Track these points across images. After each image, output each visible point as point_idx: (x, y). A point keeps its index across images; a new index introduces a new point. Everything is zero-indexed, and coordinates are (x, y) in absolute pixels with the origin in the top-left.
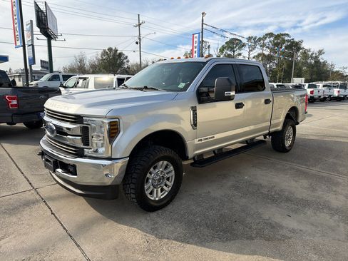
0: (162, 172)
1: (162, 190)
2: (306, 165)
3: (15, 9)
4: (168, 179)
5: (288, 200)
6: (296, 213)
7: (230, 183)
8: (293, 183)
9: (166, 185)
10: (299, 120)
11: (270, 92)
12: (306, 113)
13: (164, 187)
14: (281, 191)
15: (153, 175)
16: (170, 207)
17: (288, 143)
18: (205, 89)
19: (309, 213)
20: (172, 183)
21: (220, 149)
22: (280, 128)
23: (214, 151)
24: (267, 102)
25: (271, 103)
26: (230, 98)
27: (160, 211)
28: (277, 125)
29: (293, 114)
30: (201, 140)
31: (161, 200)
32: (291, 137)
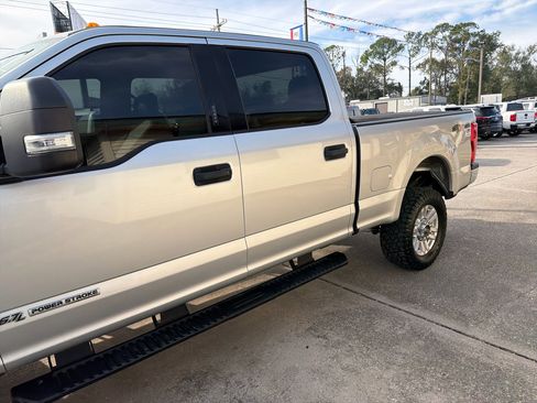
11: (347, 126)
12: (474, 166)
22: (392, 215)
24: (334, 153)
25: (351, 155)
30: (18, 317)
32: (435, 228)
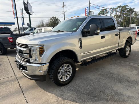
0: (66, 68)
1: (66, 77)
2: (136, 63)
3: (13, 3)
4: (69, 72)
5: (127, 81)
6: (131, 87)
7: (99, 73)
8: (130, 72)
9: (68, 74)
10: (133, 43)
11: (118, 30)
12: (136, 39)
13: (67, 75)
14: (124, 76)
15: (62, 70)
16: (70, 84)
17: (127, 54)
18: (85, 30)
19: (137, 87)
20: (71, 73)
21: (94, 57)
22: (123, 47)
23: (91, 58)
24: (117, 35)
25: (119, 36)
26: (97, 34)
27: (66, 86)
28: (122, 45)
29: (129, 40)
30: (84, 54)
31: (66, 81)
32: (129, 50)
